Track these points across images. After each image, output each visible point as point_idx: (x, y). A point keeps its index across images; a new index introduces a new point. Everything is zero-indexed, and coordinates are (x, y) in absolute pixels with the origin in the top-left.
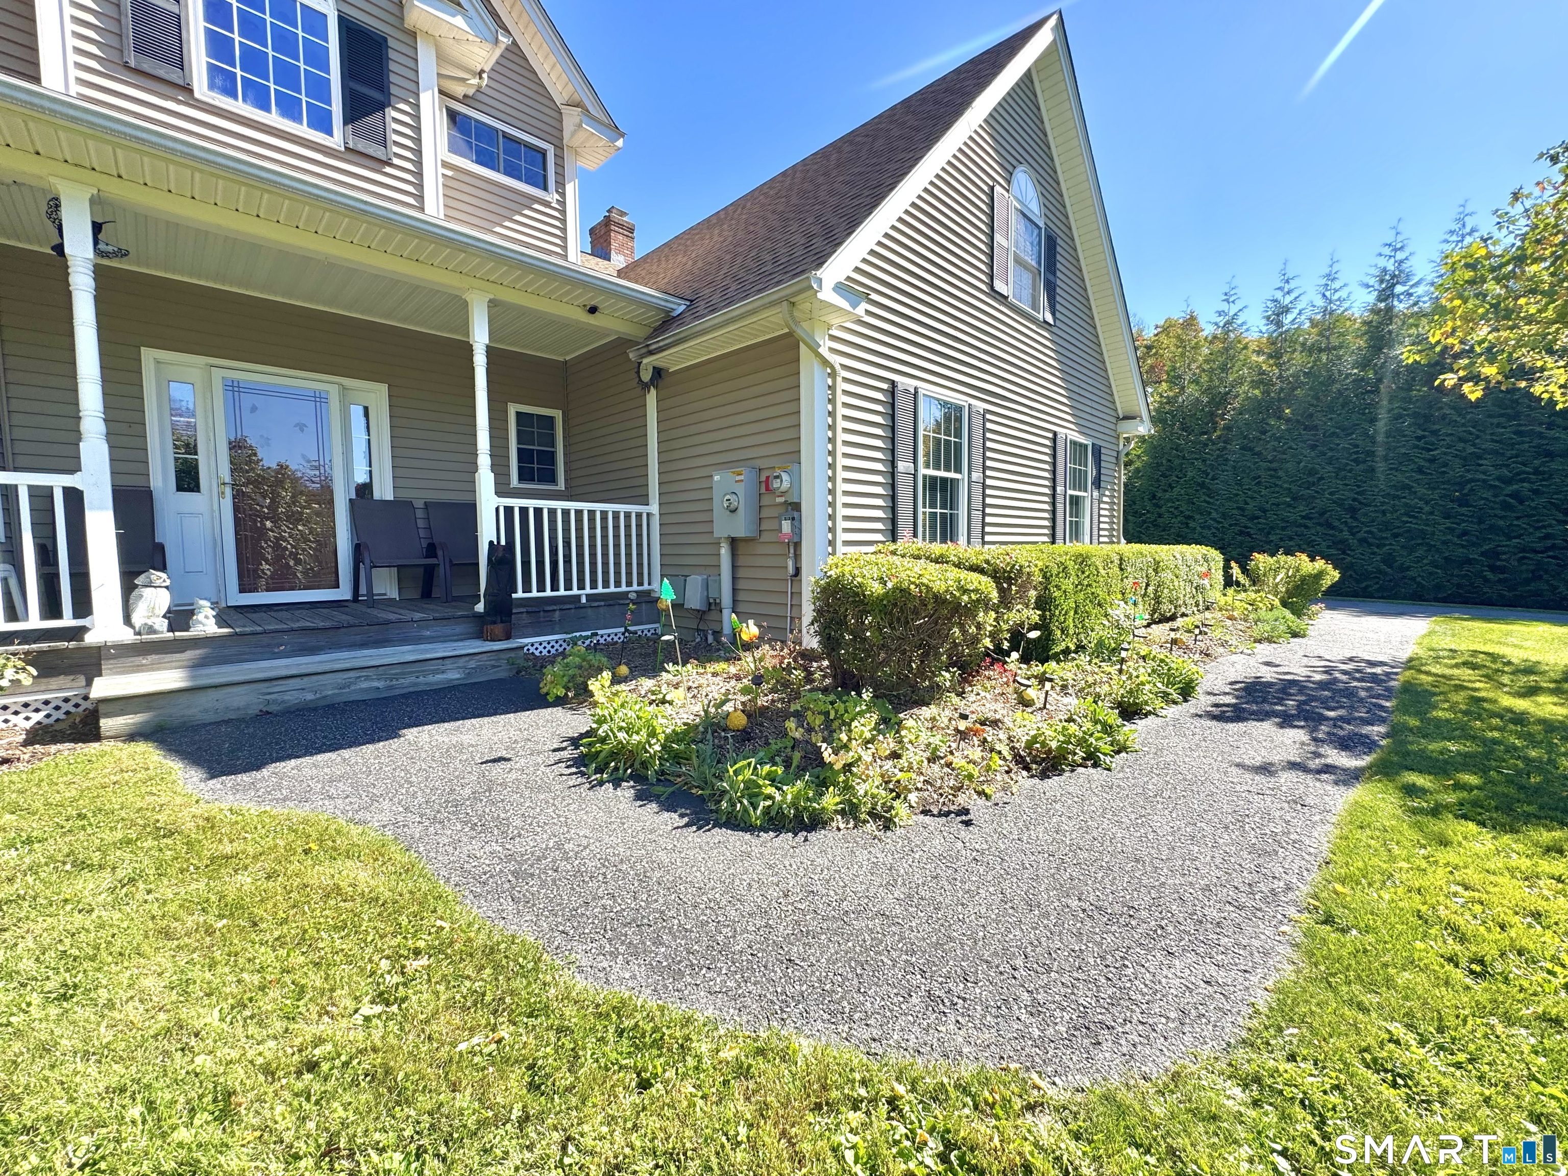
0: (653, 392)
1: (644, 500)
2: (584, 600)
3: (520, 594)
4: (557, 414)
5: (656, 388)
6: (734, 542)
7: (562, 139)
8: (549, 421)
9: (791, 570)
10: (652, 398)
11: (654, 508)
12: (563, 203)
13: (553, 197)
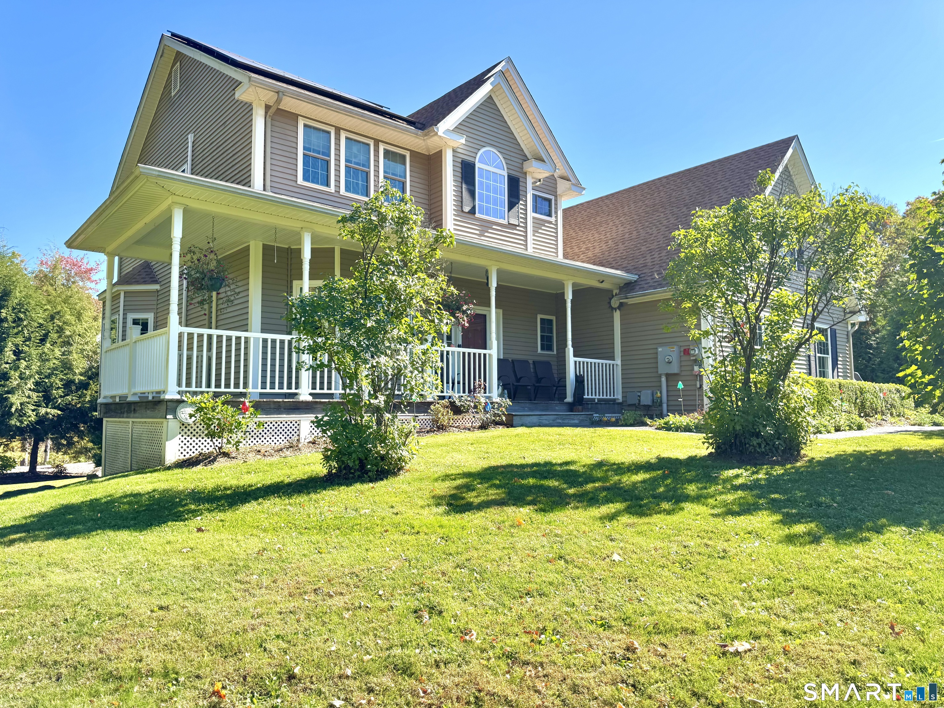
0: (618, 311)
1: (612, 358)
2: (596, 401)
3: (586, 396)
4: (553, 318)
5: (620, 310)
6: (668, 376)
7: (556, 192)
8: (551, 321)
9: (698, 386)
10: (617, 315)
11: (618, 361)
12: (556, 221)
13: (553, 219)
